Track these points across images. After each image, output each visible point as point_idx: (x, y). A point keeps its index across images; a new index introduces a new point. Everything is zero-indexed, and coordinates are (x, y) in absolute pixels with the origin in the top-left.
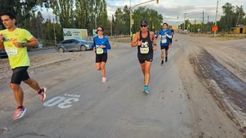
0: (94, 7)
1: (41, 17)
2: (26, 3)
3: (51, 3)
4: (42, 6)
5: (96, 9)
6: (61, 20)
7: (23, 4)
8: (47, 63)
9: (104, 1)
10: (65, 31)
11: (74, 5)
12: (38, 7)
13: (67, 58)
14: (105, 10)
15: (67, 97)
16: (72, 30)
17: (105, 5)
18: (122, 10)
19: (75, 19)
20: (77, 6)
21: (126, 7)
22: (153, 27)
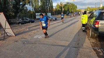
0: (48, 4)
1: (27, 9)
2: (22, 4)
3: (31, 4)
4: (28, 5)
5: (48, 5)
6: (35, 10)
7: (21, 5)
8: (32, 26)
9: (52, 1)
10: (37, 14)
11: (40, 3)
12: (27, 6)
13: (38, 24)
14: (52, 5)
15: (40, 36)
16: (39, 14)
17: (52, 3)
18: (59, 4)
19: (40, 9)
20: (41, 4)
21: (61, 3)
22: (73, 11)
